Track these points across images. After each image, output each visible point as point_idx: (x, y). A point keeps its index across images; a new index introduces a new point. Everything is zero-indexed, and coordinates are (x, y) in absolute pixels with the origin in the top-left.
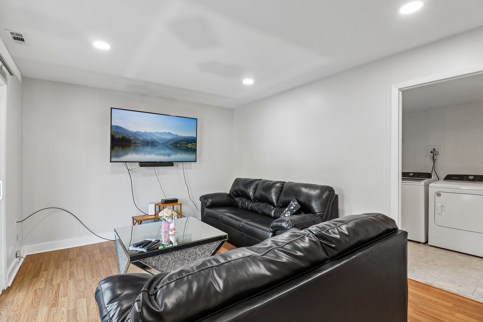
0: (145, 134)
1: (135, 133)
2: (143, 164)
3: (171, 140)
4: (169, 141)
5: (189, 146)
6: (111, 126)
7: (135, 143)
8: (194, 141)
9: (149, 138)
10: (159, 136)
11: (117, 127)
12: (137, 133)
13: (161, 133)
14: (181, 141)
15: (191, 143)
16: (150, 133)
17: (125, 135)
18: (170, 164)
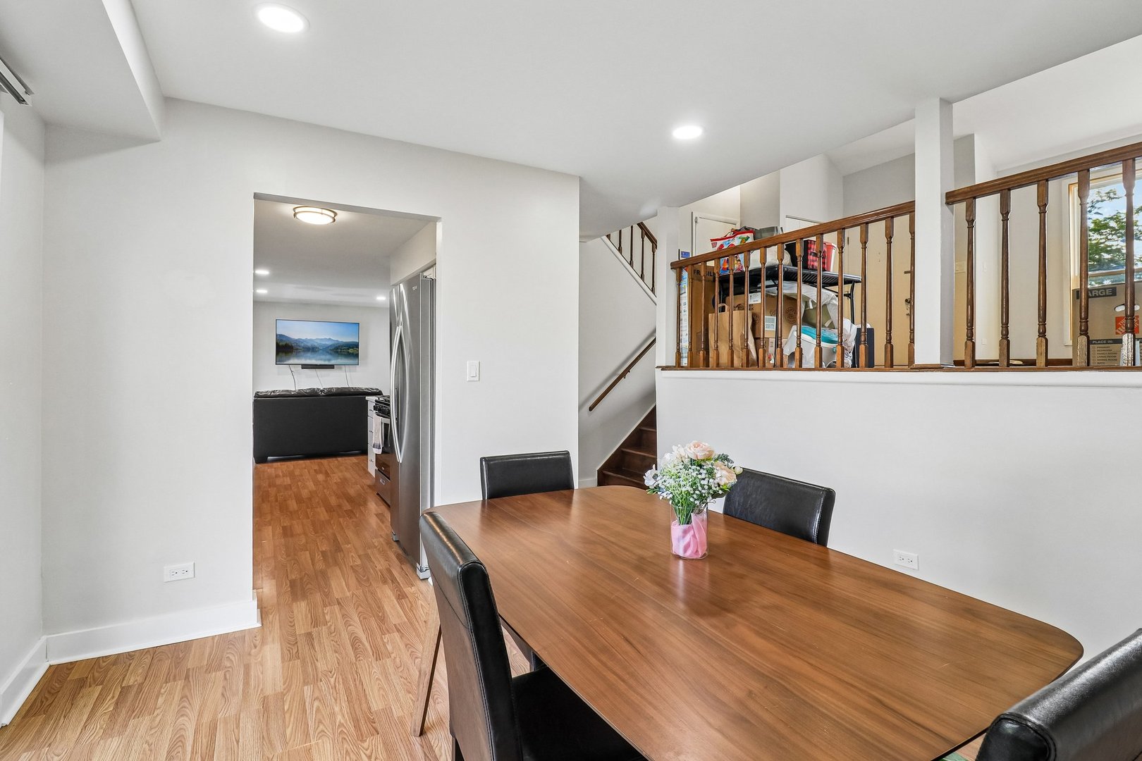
0: (305, 340)
1: (296, 340)
2: (305, 366)
3: (331, 346)
4: (328, 347)
5: (351, 351)
6: (277, 335)
7: (297, 349)
8: (356, 346)
9: (309, 345)
10: (319, 342)
11: (281, 335)
12: (298, 341)
13: (322, 339)
14: (342, 346)
15: (353, 348)
16: (311, 340)
17: (288, 342)
18: (331, 367)
